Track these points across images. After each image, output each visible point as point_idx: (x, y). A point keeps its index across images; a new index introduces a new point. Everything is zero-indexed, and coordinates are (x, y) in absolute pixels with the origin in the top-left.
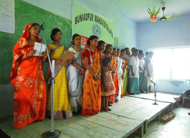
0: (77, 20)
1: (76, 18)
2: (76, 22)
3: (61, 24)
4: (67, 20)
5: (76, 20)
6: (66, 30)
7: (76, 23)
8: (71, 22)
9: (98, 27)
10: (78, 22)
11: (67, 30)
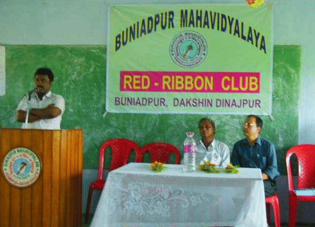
0: (121, 41)
1: (119, 36)
2: (118, 45)
3: (82, 59)
4: (93, 48)
5: (117, 42)
6: (92, 70)
7: (117, 48)
8: (104, 50)
9: (194, 37)
10: (124, 44)
11: (95, 69)
